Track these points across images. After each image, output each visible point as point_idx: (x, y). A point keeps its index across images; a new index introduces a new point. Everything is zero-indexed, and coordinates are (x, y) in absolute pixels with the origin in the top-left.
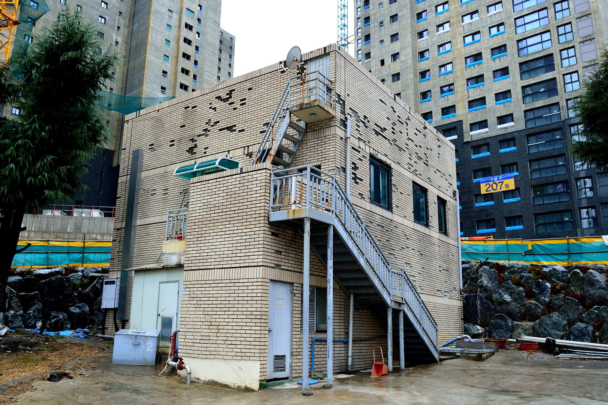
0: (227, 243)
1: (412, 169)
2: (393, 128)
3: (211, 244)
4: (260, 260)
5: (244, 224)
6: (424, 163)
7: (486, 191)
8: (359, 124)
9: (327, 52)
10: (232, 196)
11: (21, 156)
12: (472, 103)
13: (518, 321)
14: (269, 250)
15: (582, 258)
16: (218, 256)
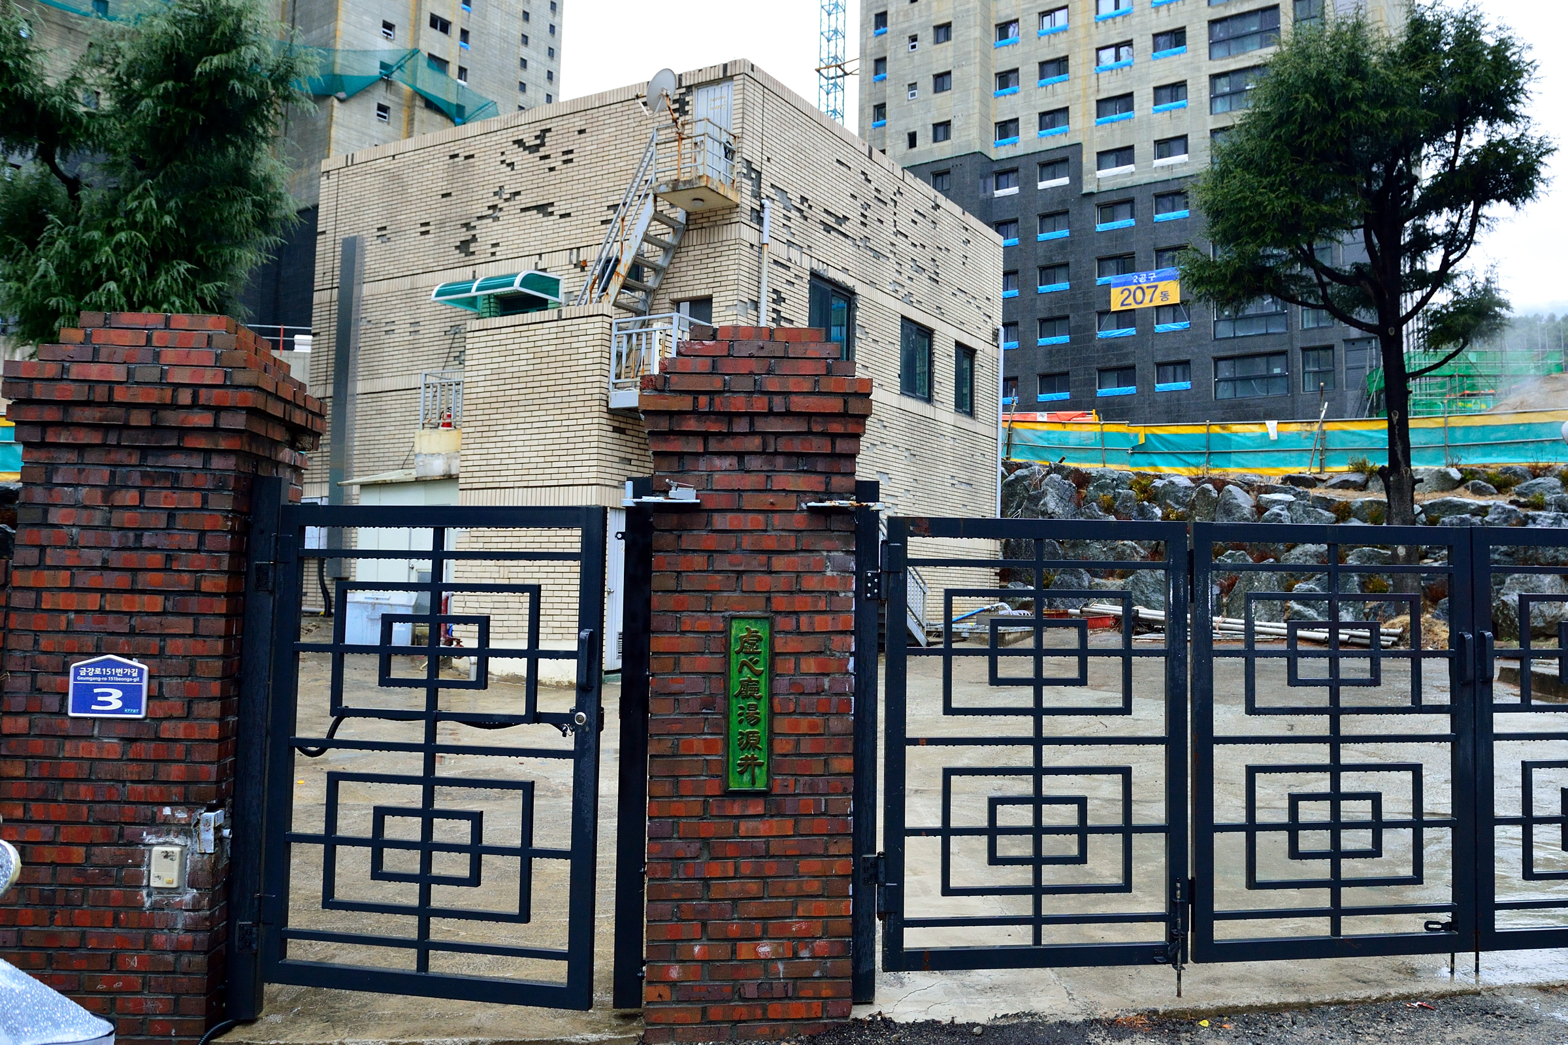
0: (536, 443)
1: (902, 292)
2: (863, 215)
3: (507, 444)
4: (592, 475)
5: (564, 411)
6: (930, 278)
7: (1122, 305)
8: (789, 214)
9: (729, 74)
10: (544, 360)
11: (126, 265)
12: (1104, 105)
13: (1102, 578)
14: (609, 458)
15: (1229, 461)
16: (519, 466)
